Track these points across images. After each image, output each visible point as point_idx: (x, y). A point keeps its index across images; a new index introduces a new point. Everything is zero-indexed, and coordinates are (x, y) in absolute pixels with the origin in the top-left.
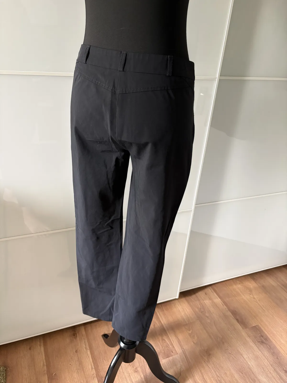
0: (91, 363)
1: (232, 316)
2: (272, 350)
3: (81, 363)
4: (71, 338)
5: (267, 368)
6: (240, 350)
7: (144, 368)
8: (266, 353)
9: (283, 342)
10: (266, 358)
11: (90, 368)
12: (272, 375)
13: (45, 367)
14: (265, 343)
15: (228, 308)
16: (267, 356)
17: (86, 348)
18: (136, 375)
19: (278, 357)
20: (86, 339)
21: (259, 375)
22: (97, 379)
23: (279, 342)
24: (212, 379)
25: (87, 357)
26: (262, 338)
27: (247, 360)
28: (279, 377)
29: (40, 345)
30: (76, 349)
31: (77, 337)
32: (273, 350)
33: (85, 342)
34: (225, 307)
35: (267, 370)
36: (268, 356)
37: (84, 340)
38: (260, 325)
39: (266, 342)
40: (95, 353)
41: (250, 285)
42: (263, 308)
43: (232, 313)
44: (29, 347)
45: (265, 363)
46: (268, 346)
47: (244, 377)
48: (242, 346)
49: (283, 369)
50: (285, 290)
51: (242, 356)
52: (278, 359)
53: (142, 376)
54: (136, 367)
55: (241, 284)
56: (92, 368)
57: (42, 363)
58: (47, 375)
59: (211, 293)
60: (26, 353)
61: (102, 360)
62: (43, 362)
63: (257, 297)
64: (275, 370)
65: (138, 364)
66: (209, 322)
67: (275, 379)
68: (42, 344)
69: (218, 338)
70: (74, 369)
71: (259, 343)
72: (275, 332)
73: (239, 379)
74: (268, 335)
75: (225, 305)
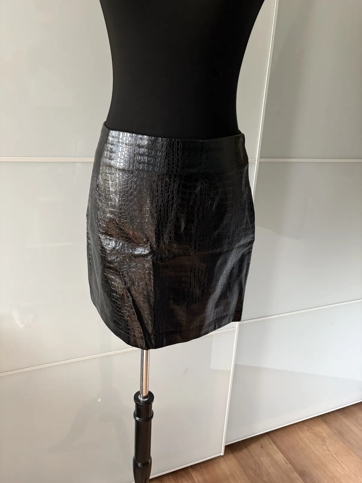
15: (294, 468)
34: (290, 465)
41: (323, 431)
42: (342, 464)
55: (309, 431)
59: (270, 445)
63: (332, 449)
75: (288, 461)
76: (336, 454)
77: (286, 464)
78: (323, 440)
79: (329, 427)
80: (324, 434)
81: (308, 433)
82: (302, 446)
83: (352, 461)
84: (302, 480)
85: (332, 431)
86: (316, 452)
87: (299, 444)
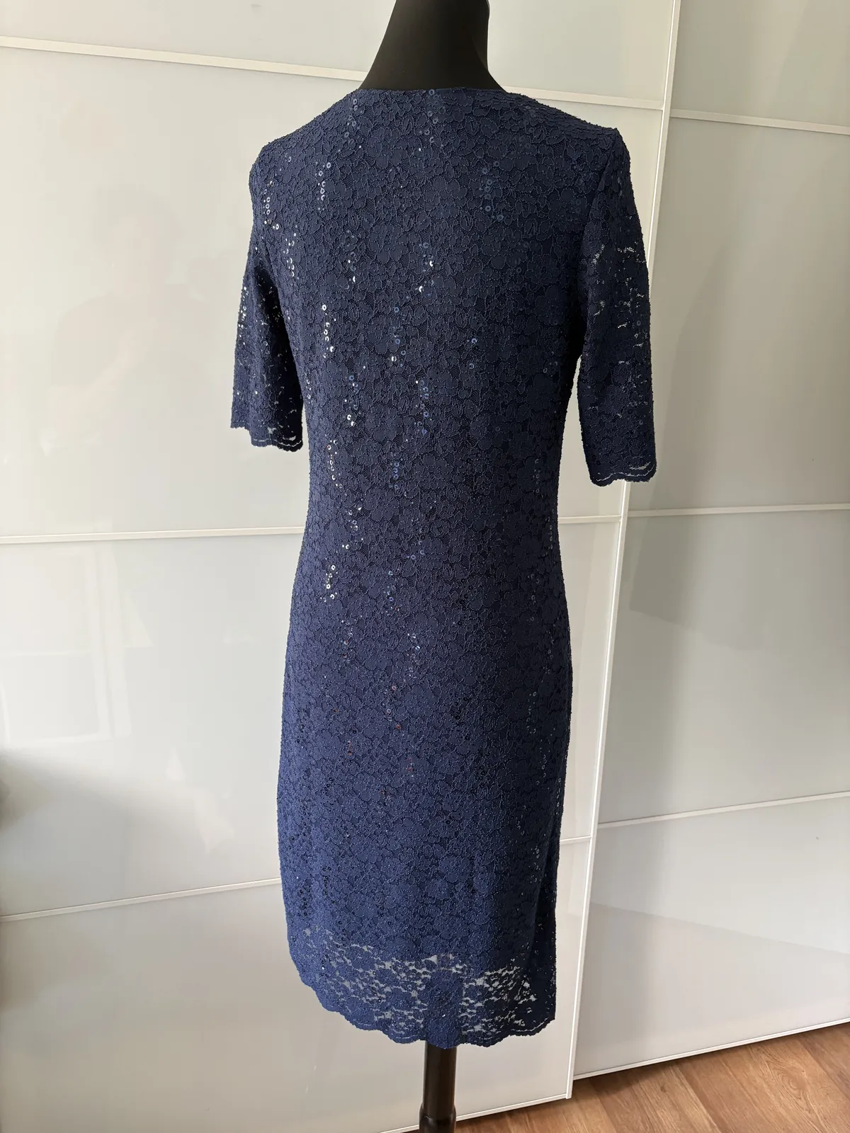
41: (801, 1067)
55: (772, 1066)
59: (681, 1087)
63: (818, 1108)
78: (801, 1087)
79: (817, 1060)
81: (769, 1070)
82: (750, 1096)
85: (824, 1069)
86: (781, 1110)
87: (746, 1090)
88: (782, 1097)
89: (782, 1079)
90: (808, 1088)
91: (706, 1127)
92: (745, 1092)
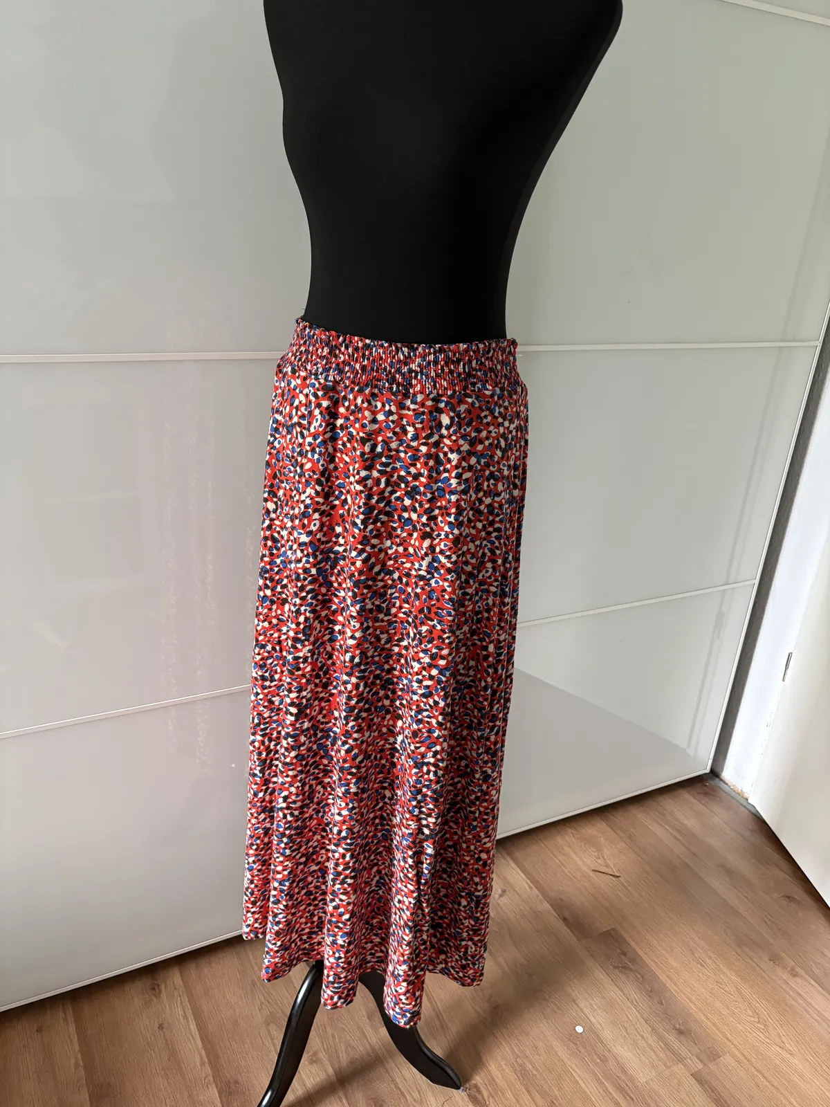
0: (198, 1050)
1: (554, 913)
2: (647, 987)
3: (173, 1053)
4: (147, 996)
5: (634, 1026)
6: (571, 991)
7: (334, 1051)
8: (634, 994)
9: (675, 964)
10: (632, 1003)
11: (198, 1064)
12: (647, 1042)
13: (82, 1072)
14: (631, 970)
15: (542, 896)
16: (636, 1000)
17: (185, 1017)
18: (314, 1071)
19: (662, 1002)
20: (185, 993)
21: (615, 1046)
22: (217, 1087)
23: (666, 965)
24: (503, 1063)
25: (188, 1038)
26: (623, 957)
27: (586, 1010)
28: (662, 1045)
29: (66, 1020)
30: (160, 1023)
31: (160, 992)
32: (649, 985)
33: (181, 1002)
34: (537, 892)
35: (635, 1032)
36: (638, 1001)
37: (179, 999)
38: (619, 928)
39: (631, 966)
40: (210, 1027)
41: (600, 835)
42: (629, 888)
43: (551, 906)
44: (36, 1027)
45: (630, 1017)
46: (639, 976)
47: (580, 1052)
48: (575, 981)
49: (674, 1027)
50: (681, 843)
51: (576, 1004)
52: (662, 1004)
53: (331, 1071)
54: (314, 1049)
55: (576, 836)
56: (202, 1064)
57: (72, 1062)
58: (88, 1091)
60: (30, 1040)
61: (227, 1043)
62: (74, 1060)
63: (614, 866)
64: (653, 1029)
65: (320, 1045)
66: (497, 930)
67: (652, 1050)
68: (71, 1018)
69: (518, 965)
70: (157, 1067)
71: (617, 971)
72: (655, 941)
73: (568, 1059)
74: (639, 951)
75: (535, 886)
76: (619, 870)
77: (529, 890)
78: (599, 849)
79: (612, 829)
80: (602, 840)
81: (573, 840)
82: (560, 861)
83: (647, 881)
84: (556, 915)
85: (618, 835)
86: (585, 869)
87: (555, 857)
88: (585, 860)
89: (585, 845)
90: (605, 850)
91: (526, 889)
92: (556, 860)
